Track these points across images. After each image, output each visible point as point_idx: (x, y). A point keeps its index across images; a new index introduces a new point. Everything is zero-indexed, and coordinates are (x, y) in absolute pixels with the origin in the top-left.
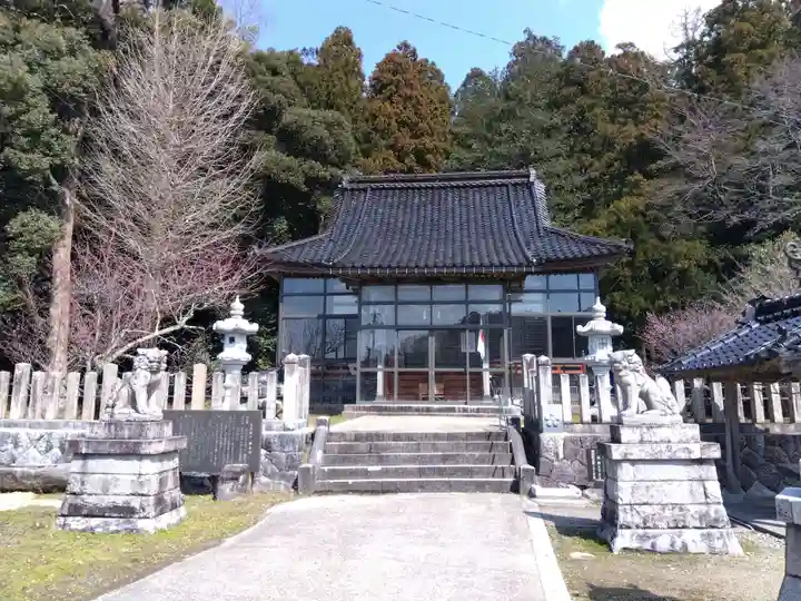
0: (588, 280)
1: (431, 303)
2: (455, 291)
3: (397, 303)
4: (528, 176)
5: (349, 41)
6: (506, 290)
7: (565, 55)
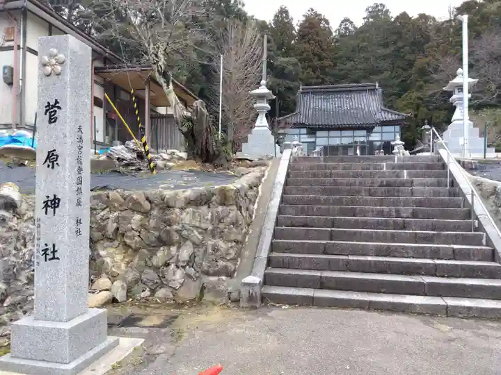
0: (398, 128)
1: (341, 137)
2: (349, 133)
3: (328, 137)
4: (375, 86)
5: (286, 12)
6: (368, 132)
7: (393, 20)
